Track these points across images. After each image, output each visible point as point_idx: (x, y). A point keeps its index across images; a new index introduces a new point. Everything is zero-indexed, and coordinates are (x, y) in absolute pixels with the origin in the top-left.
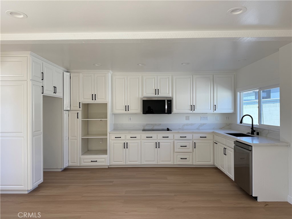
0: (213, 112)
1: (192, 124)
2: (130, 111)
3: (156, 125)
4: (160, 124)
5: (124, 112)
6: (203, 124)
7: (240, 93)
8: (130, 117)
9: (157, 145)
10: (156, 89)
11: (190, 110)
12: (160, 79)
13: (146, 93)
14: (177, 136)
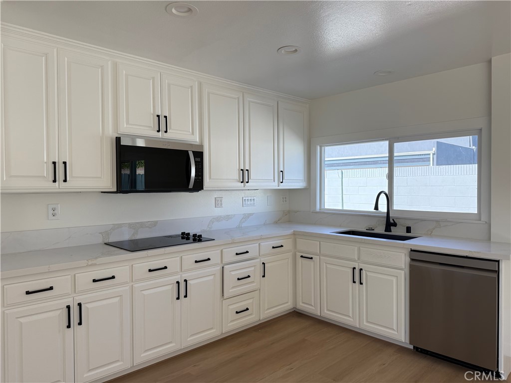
0: (278, 186)
1: (228, 217)
2: (72, 184)
3: (142, 225)
4: (155, 224)
5: (49, 186)
6: (248, 214)
7: (321, 147)
8: (53, 206)
9: (182, 290)
10: (160, 114)
11: (239, 182)
12: (169, 85)
13: (128, 123)
14: (230, 254)
